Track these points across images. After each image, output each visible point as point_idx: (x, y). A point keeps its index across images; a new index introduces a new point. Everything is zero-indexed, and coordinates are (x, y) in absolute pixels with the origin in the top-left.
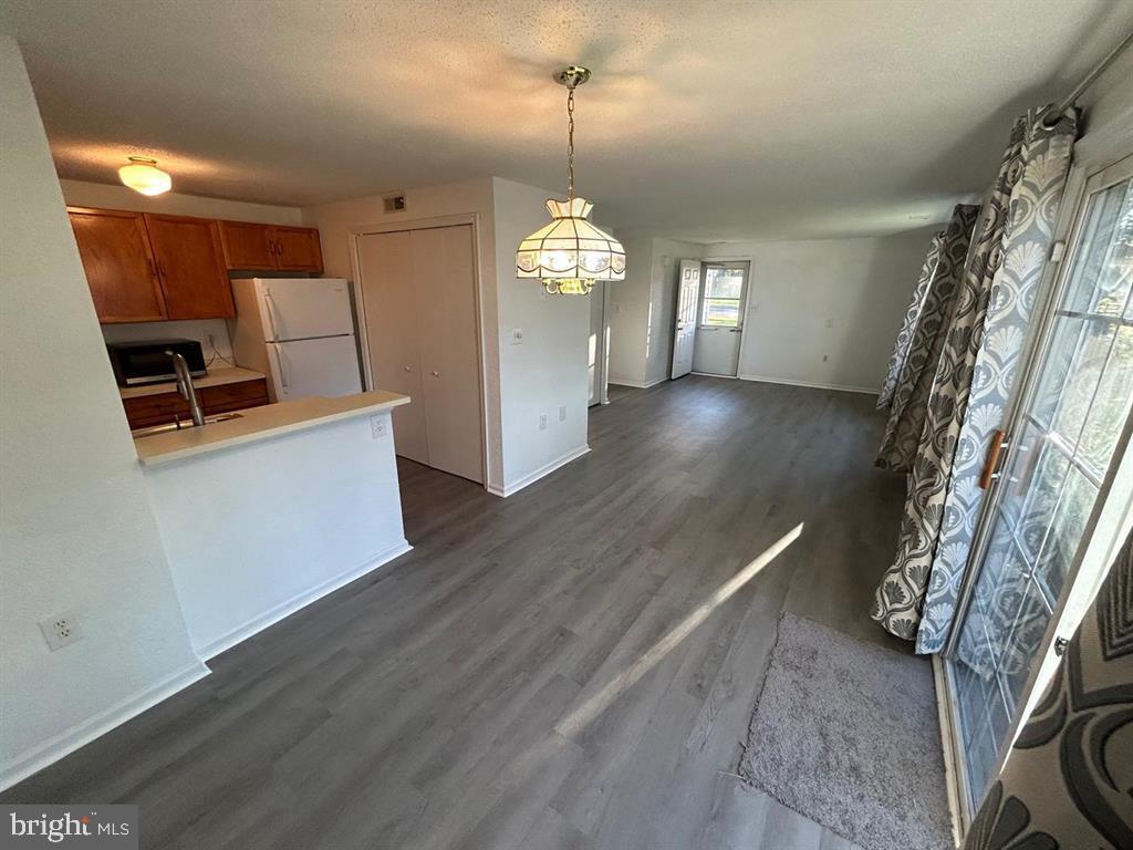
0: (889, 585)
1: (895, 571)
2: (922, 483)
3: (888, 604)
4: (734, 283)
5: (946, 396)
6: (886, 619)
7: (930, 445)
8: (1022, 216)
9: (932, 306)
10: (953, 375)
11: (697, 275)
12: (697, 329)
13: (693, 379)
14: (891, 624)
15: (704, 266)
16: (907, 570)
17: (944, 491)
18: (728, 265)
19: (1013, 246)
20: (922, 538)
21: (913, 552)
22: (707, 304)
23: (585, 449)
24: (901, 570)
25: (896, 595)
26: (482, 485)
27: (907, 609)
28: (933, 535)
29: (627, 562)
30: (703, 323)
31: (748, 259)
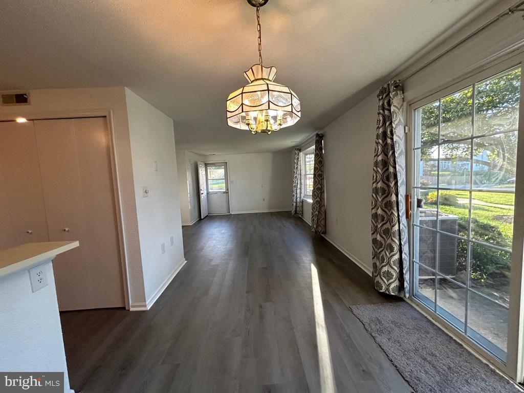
0: (384, 273)
1: (385, 266)
2: (380, 225)
3: (386, 282)
4: (221, 172)
5: (381, 187)
6: (388, 289)
7: (380, 208)
8: (396, 116)
9: (318, 168)
10: (381, 178)
11: (204, 169)
12: (208, 194)
13: (211, 218)
14: (391, 290)
15: (206, 165)
16: (392, 263)
17: (397, 224)
18: (217, 164)
19: (396, 127)
20: (394, 246)
21: (390, 255)
22: (210, 182)
23: (183, 262)
24: (389, 263)
25: (389, 275)
26: (124, 308)
27: (395, 280)
28: (398, 243)
29: (262, 317)
30: (210, 191)
31: (226, 161)
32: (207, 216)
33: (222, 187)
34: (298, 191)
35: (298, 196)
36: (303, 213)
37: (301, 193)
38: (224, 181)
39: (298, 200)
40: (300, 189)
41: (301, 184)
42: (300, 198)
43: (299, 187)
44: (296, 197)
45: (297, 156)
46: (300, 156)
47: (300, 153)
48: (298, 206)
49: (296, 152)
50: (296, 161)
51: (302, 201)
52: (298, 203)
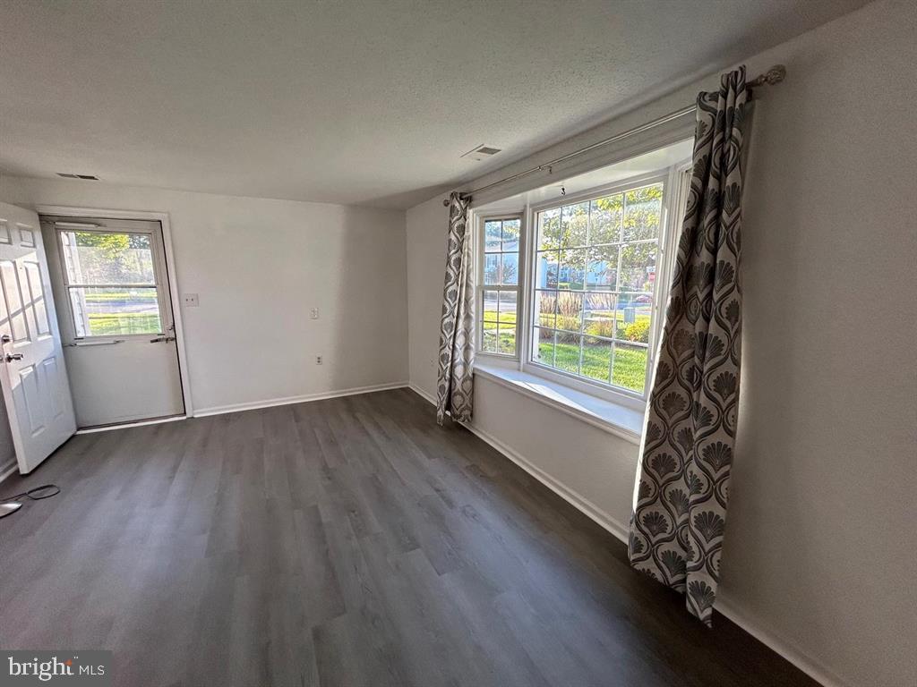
4: (140, 256)
31: (157, 216)
32: (73, 436)
33: (145, 314)
34: (460, 341)
35: (459, 357)
36: (472, 415)
37: (467, 348)
38: (153, 293)
39: (459, 371)
40: (467, 334)
41: (468, 317)
42: (466, 364)
43: (463, 329)
44: (453, 360)
45: (458, 220)
46: (470, 220)
47: (470, 212)
48: (456, 390)
49: (457, 205)
50: (456, 236)
51: (473, 374)
52: (459, 383)
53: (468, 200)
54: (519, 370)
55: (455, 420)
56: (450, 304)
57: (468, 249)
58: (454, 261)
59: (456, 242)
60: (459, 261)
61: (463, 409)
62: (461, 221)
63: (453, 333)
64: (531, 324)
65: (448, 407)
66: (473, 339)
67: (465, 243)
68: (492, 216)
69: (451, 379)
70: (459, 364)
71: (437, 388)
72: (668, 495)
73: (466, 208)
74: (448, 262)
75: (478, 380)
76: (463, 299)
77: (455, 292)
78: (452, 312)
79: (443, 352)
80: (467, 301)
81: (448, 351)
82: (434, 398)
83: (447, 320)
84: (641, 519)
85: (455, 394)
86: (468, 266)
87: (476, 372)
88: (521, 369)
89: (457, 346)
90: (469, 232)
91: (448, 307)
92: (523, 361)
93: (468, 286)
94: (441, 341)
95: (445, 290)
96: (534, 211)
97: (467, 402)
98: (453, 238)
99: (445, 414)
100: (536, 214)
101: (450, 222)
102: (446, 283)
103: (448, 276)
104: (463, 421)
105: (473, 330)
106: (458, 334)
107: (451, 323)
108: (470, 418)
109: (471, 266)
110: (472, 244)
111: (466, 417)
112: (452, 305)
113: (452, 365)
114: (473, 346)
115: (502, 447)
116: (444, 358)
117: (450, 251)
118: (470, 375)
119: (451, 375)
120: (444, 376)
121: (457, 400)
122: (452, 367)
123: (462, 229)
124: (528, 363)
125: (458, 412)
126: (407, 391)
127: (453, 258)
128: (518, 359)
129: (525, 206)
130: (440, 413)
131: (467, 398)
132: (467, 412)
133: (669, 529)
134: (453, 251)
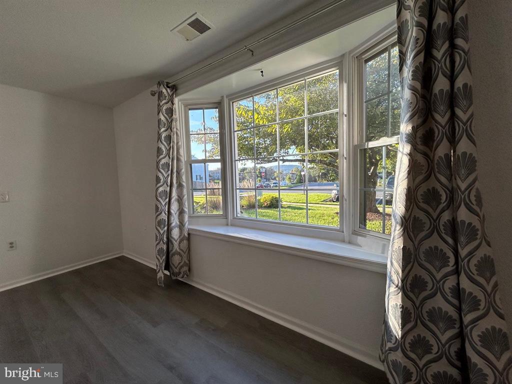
34: (175, 207)
35: (175, 221)
36: (189, 270)
37: (181, 212)
39: (175, 233)
40: (180, 200)
41: (180, 186)
42: (181, 225)
43: (177, 197)
44: (169, 224)
45: (166, 103)
46: (176, 106)
47: (176, 100)
48: (174, 251)
49: (164, 91)
50: (165, 117)
51: (189, 234)
52: (176, 244)
53: (174, 88)
54: (227, 225)
55: (174, 278)
56: (163, 175)
57: (177, 129)
58: (165, 137)
59: (166, 122)
60: (169, 138)
61: (182, 267)
62: (169, 105)
63: (167, 200)
64: (235, 188)
65: (167, 267)
66: (186, 204)
67: (174, 123)
68: (196, 104)
69: (169, 241)
70: (175, 227)
71: (154, 252)
72: (425, 315)
73: (173, 94)
74: (159, 138)
75: (193, 240)
76: (175, 170)
77: (167, 165)
78: (166, 182)
79: (160, 217)
80: (178, 172)
81: (164, 216)
82: (152, 261)
83: (161, 189)
84: (407, 346)
85: (174, 254)
86: (177, 143)
87: (190, 232)
88: (230, 224)
89: (172, 211)
90: (176, 116)
91: (161, 177)
92: (230, 217)
93: (178, 160)
94: (157, 208)
95: (158, 163)
96: (229, 100)
97: (185, 259)
98: (163, 118)
99: (165, 274)
100: (231, 103)
101: (159, 105)
102: (158, 157)
103: (159, 151)
104: (183, 277)
105: (186, 197)
106: (173, 200)
107: (165, 191)
108: (188, 273)
109: (180, 143)
110: (178, 125)
111: (185, 273)
112: (166, 176)
113: (168, 229)
114: (186, 210)
115: (222, 293)
116: (160, 223)
117: (160, 129)
118: (186, 235)
119: (168, 238)
120: (162, 239)
121: (176, 260)
122: (169, 231)
123: (170, 112)
124: (233, 219)
125: (177, 270)
126: (122, 259)
127: (163, 136)
128: (225, 216)
129: (223, 97)
130: (160, 275)
131: (185, 256)
132: (186, 269)
133: (435, 349)
134: (163, 130)
